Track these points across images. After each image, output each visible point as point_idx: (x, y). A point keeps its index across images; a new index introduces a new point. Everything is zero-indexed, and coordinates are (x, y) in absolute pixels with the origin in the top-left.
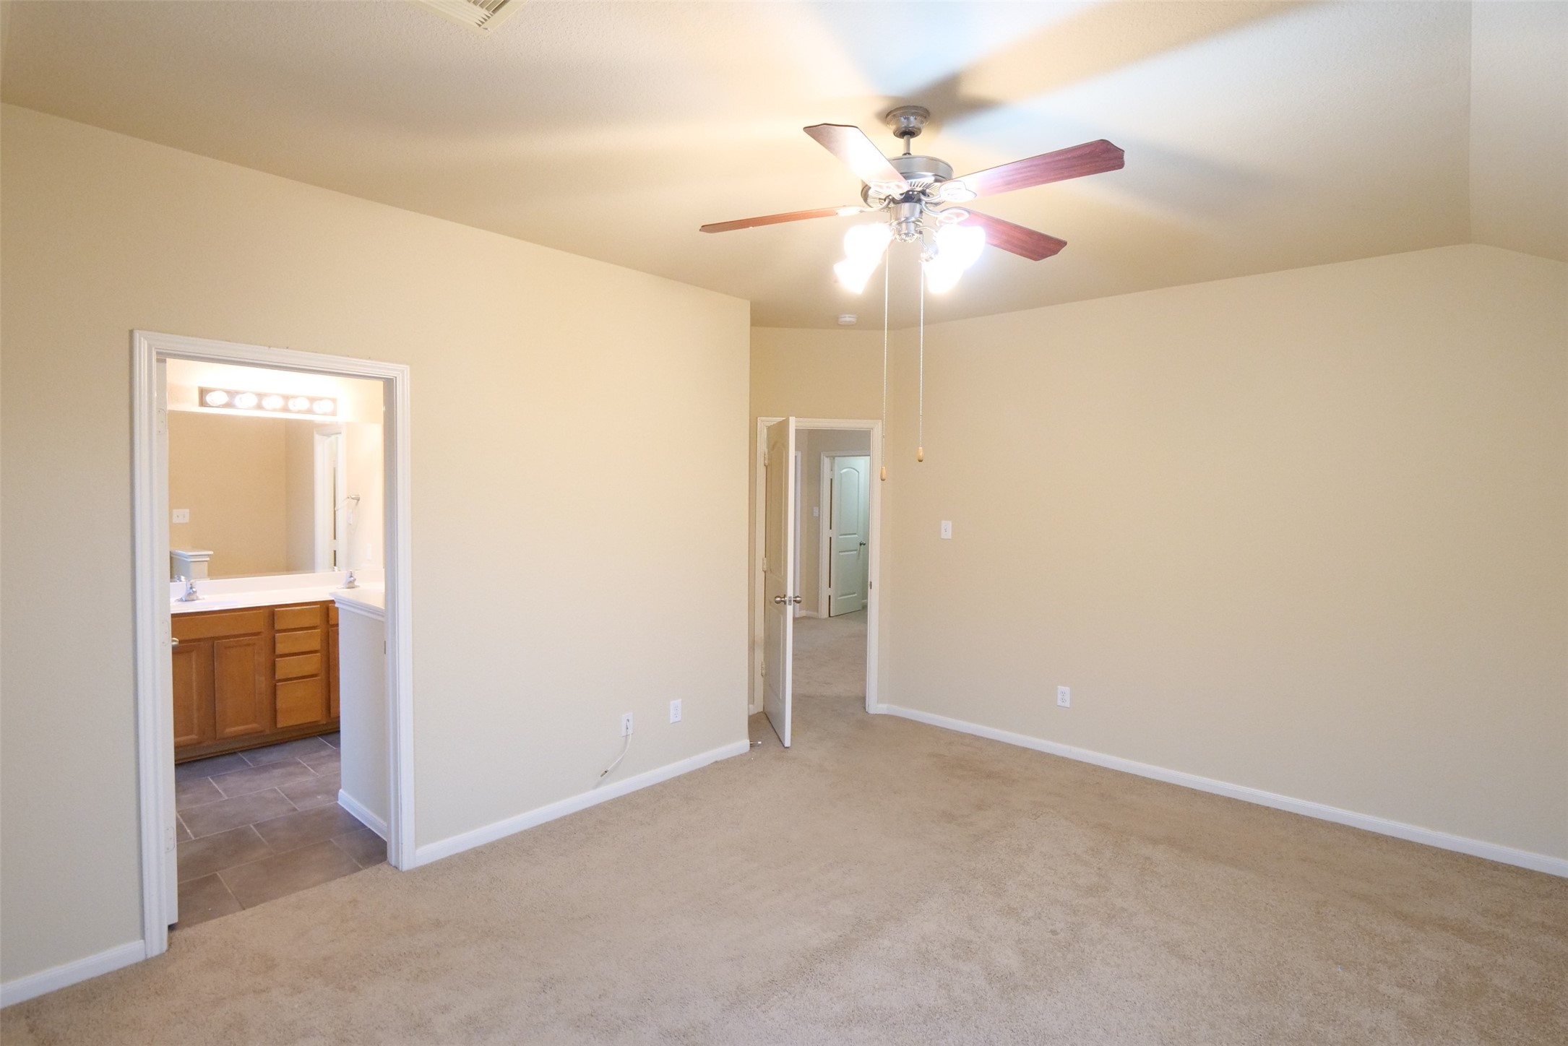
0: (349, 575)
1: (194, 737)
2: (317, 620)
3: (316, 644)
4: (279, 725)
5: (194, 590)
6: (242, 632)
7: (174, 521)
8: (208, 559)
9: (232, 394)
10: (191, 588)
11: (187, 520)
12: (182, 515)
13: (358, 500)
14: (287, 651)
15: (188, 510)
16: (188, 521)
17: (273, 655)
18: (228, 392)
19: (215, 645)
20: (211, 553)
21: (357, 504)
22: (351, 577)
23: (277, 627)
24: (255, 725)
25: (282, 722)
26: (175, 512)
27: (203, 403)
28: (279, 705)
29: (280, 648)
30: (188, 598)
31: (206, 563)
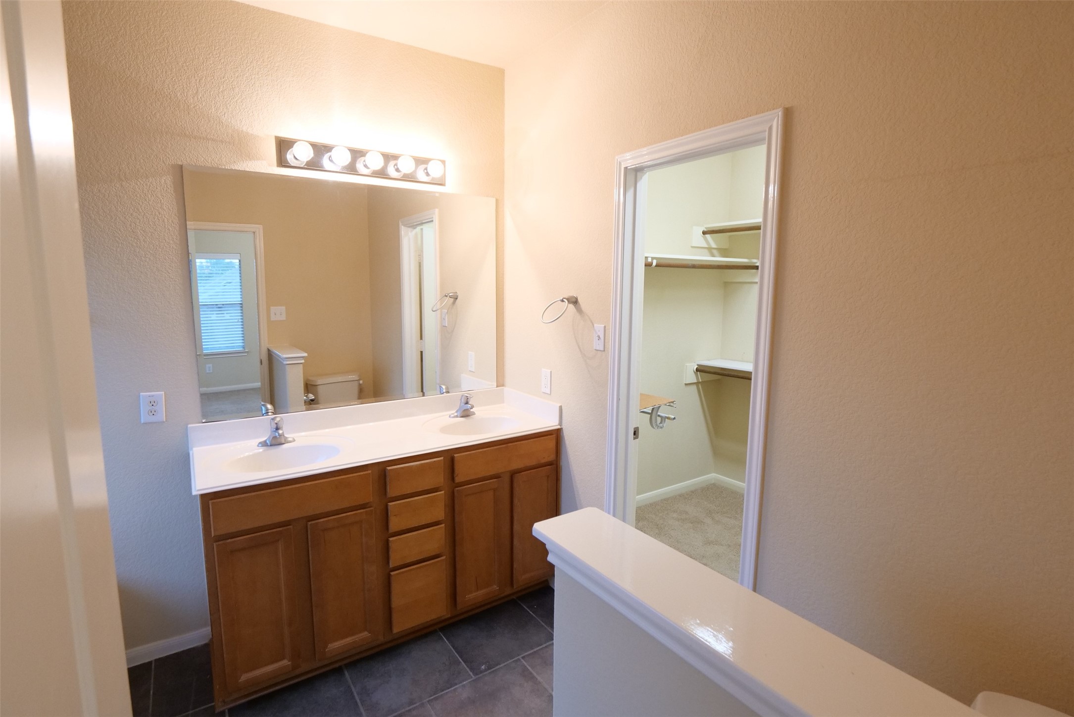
0: (464, 401)
1: (285, 662)
2: (440, 479)
3: (439, 512)
4: (396, 630)
5: (280, 432)
6: (345, 504)
7: (272, 319)
8: (303, 361)
9: (320, 149)
10: (277, 429)
11: (283, 317)
12: (279, 313)
13: (457, 299)
14: (403, 527)
15: (284, 308)
16: (285, 319)
17: (386, 533)
18: (314, 146)
19: (309, 526)
20: (306, 355)
21: (454, 303)
22: (467, 403)
23: (391, 493)
24: (365, 634)
25: (401, 625)
26: (273, 309)
27: (282, 162)
28: (397, 601)
29: (395, 524)
30: (274, 442)
31: (302, 365)
